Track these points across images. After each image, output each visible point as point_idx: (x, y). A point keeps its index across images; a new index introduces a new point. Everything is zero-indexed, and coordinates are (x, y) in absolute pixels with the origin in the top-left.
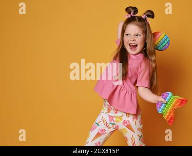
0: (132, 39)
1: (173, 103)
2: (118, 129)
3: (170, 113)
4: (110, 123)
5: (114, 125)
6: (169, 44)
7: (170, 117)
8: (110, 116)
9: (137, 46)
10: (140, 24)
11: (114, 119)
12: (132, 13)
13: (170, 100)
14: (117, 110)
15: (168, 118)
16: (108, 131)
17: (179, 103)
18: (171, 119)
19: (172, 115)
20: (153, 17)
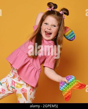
0: (49, 28)
1: (74, 85)
2: (16, 93)
3: (69, 92)
4: (11, 87)
5: (14, 89)
6: (74, 38)
7: (68, 95)
8: (13, 81)
9: (51, 34)
10: (58, 17)
11: (16, 84)
12: (52, 7)
13: (72, 83)
14: (21, 79)
15: (66, 95)
16: (7, 92)
17: (78, 86)
18: (68, 97)
19: (70, 94)
20: (68, 14)
